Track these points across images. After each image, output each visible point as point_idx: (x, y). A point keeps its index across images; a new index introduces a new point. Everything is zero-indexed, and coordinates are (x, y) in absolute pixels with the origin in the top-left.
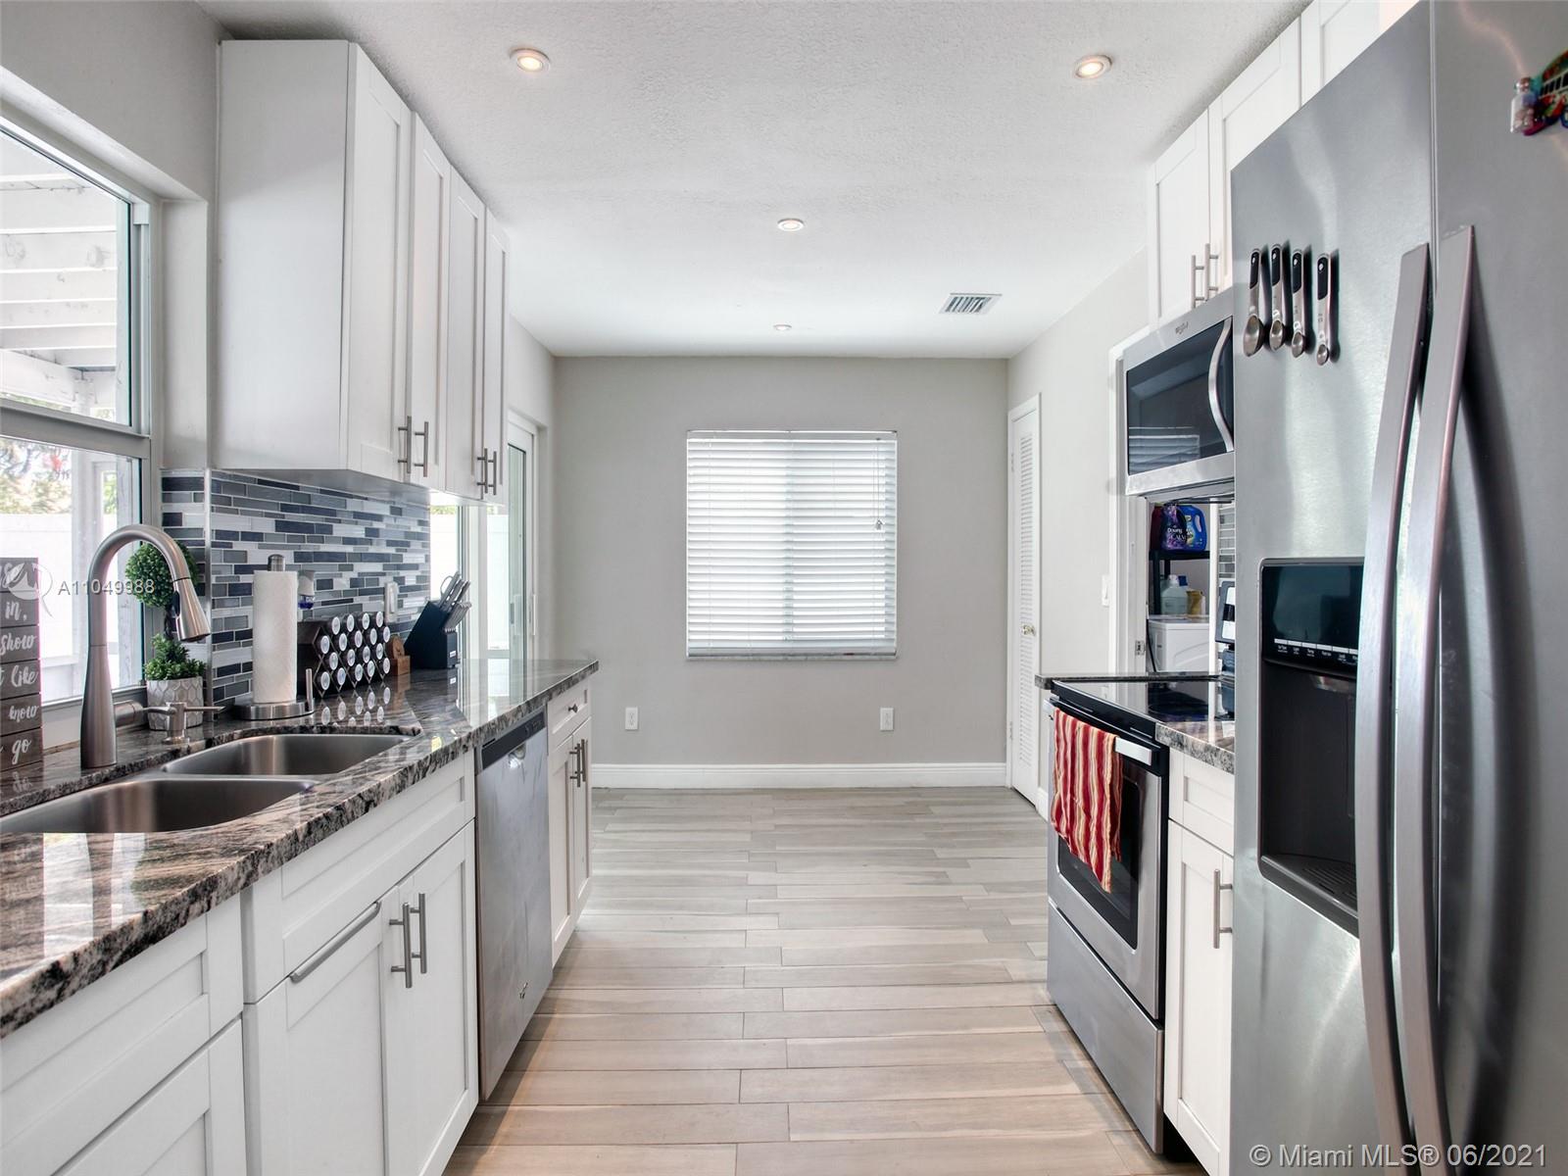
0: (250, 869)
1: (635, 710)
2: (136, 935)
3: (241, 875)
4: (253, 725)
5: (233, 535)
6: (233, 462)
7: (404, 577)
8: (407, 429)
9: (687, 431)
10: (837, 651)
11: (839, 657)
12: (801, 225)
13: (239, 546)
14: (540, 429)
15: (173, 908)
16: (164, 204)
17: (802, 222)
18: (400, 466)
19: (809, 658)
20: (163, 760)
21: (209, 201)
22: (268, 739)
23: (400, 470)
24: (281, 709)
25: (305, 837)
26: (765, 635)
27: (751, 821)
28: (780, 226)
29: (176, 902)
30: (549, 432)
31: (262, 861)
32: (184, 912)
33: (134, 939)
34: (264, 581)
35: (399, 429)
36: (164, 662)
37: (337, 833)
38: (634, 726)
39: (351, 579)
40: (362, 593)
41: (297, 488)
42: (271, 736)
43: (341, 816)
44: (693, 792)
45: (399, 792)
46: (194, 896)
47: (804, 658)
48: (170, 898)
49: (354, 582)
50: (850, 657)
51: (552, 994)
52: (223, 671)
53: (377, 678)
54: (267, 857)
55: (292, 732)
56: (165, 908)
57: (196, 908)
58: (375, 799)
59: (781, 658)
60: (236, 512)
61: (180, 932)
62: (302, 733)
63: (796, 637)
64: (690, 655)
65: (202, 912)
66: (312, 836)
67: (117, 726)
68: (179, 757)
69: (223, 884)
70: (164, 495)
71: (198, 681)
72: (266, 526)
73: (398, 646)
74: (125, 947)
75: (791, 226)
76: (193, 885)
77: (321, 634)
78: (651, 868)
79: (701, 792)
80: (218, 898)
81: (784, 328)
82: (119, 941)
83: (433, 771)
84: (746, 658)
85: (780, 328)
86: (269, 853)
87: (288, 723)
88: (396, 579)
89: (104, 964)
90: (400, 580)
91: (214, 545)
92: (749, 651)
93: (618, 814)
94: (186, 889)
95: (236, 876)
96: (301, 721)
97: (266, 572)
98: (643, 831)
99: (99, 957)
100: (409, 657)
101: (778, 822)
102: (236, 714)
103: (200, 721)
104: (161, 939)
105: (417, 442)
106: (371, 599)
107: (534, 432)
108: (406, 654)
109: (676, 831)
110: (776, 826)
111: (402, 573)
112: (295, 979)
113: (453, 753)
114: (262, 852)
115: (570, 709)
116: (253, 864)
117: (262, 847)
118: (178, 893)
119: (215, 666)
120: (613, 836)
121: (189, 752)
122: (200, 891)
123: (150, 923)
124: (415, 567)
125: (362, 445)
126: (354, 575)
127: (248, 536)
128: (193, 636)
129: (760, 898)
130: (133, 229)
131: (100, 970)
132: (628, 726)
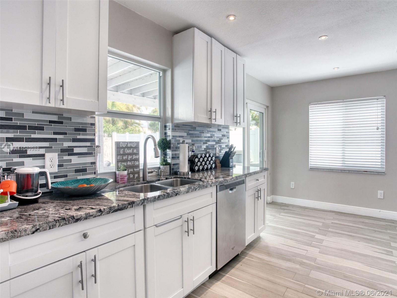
0: (143, 202)
1: (293, 183)
2: (116, 208)
3: (140, 202)
4: (179, 176)
5: (177, 136)
6: (176, 122)
7: (222, 145)
8: (211, 111)
9: (310, 103)
10: (360, 170)
11: (361, 172)
12: (327, 37)
13: (178, 139)
14: (267, 107)
15: (124, 205)
16: (164, 71)
17: (327, 36)
18: (209, 120)
19: (350, 172)
20: (156, 181)
21: (171, 69)
22: (177, 179)
23: (210, 121)
24: (184, 173)
25: (158, 198)
26: (337, 164)
27: (324, 220)
28: (320, 39)
29: (125, 204)
30: (270, 107)
31: (146, 201)
32: (127, 207)
33: (116, 209)
34: (181, 146)
35: (209, 111)
36: (163, 162)
37: (167, 199)
38: (293, 187)
39: (206, 146)
40: (209, 149)
41: (192, 126)
42: (178, 179)
43: (168, 195)
44: (310, 208)
45: (187, 193)
46: (129, 204)
47: (348, 172)
48: (124, 203)
49: (207, 147)
50: (366, 173)
51: (245, 251)
52: (174, 165)
53: (211, 168)
54: (147, 200)
55: (183, 178)
56: (123, 205)
57: (129, 206)
58: (179, 193)
59: (340, 171)
60: (177, 132)
61: (125, 210)
62: (184, 179)
63: (345, 165)
64: (310, 169)
65: (131, 207)
66: (160, 198)
67: (148, 173)
68: (160, 181)
69: (136, 203)
70: (165, 129)
71: (168, 166)
72: (185, 134)
73: (218, 162)
74: (114, 210)
75: (323, 38)
76: (129, 202)
77: (196, 158)
78: (288, 227)
79: (312, 209)
80: (135, 206)
81: (337, 68)
82: (113, 208)
83: (199, 190)
84: (328, 170)
85: (335, 69)
86: (148, 199)
87: (185, 176)
88: (219, 146)
89: (110, 212)
90: (220, 146)
91: (172, 138)
92: (329, 168)
93: (286, 211)
94: (127, 202)
95: (139, 202)
96: (187, 176)
97: (182, 144)
98: (290, 217)
99: (109, 210)
100: (220, 164)
101: (333, 221)
102: (176, 173)
103: (169, 174)
104: (121, 210)
105: (213, 114)
106: (212, 150)
107: (266, 108)
108: (220, 163)
109: (299, 218)
110: (332, 223)
111: (221, 144)
112: (156, 226)
113: (206, 186)
114: (146, 199)
115: (257, 180)
116: (144, 201)
117: (146, 198)
118: (126, 203)
119: (172, 163)
120: (281, 216)
121: (162, 180)
122: (130, 203)
123: (119, 207)
124: (226, 143)
125: (198, 116)
126: (207, 145)
127: (180, 137)
128: (156, 156)
129: (317, 242)
130: (160, 77)
131: (109, 212)
132: (291, 187)
